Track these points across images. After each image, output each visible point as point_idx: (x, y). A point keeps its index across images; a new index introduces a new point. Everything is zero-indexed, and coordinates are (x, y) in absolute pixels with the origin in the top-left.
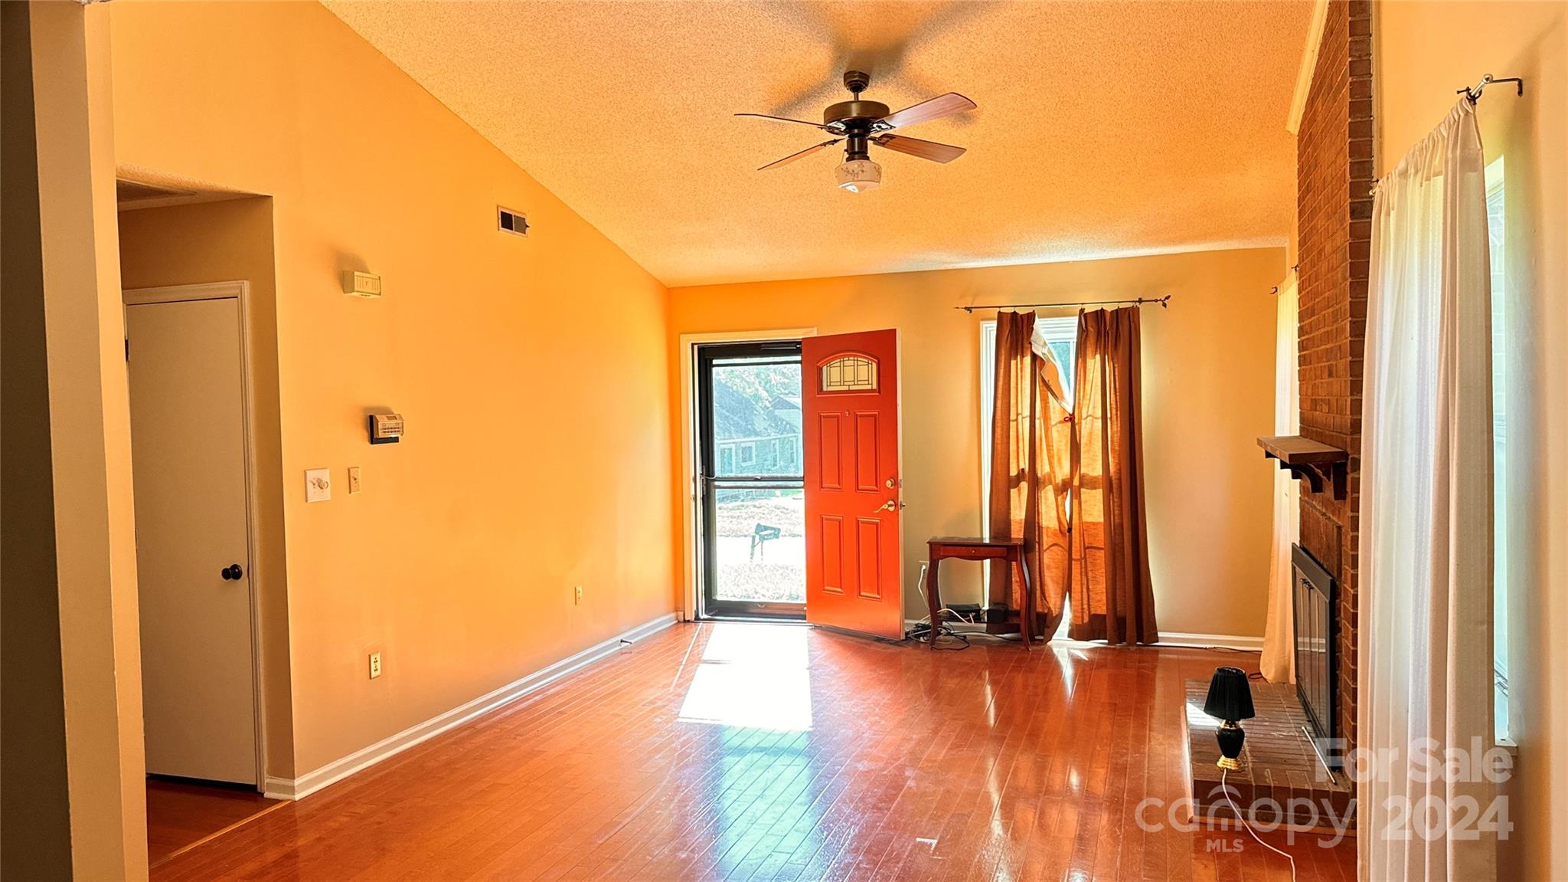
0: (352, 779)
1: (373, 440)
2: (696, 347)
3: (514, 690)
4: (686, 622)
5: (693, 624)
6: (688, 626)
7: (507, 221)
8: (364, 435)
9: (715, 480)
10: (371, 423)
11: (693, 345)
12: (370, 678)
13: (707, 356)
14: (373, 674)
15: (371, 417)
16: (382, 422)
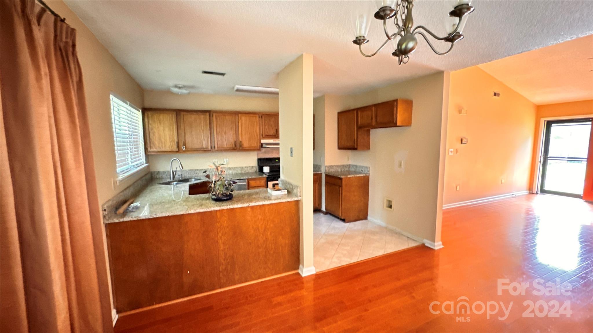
0: (452, 208)
1: (462, 143)
2: (546, 121)
3: (483, 200)
4: (532, 193)
5: (535, 195)
6: (533, 195)
7: (495, 94)
8: (460, 142)
9: (548, 157)
10: (462, 140)
11: (545, 121)
12: (456, 190)
13: (549, 124)
14: (457, 190)
15: (462, 139)
16: (464, 140)
